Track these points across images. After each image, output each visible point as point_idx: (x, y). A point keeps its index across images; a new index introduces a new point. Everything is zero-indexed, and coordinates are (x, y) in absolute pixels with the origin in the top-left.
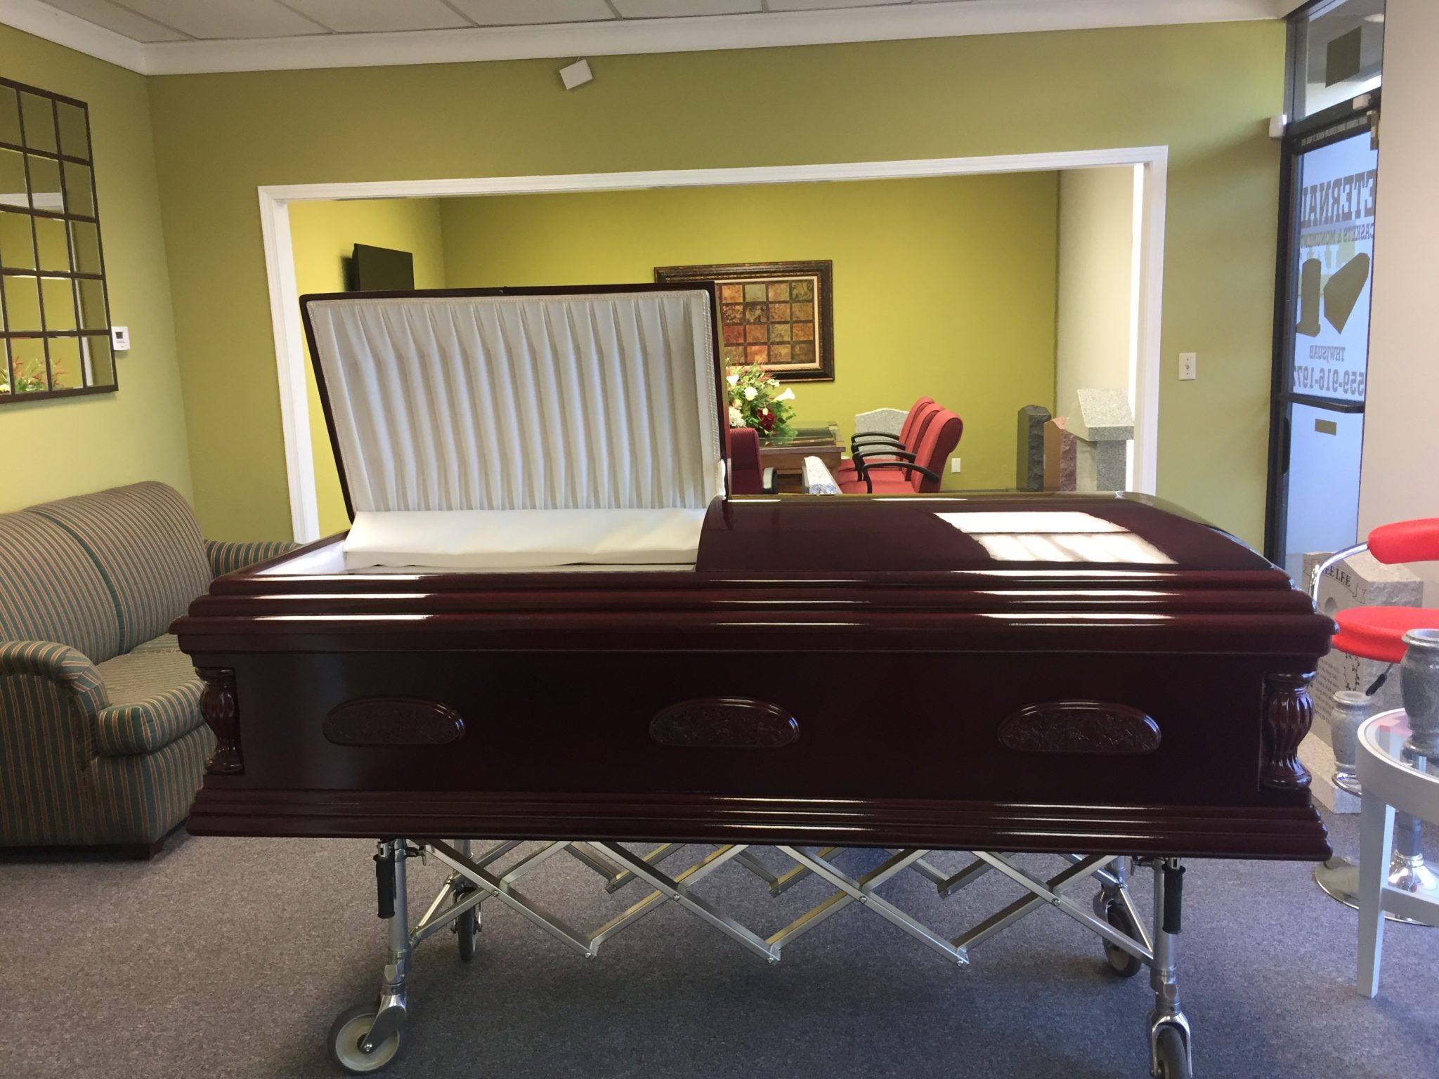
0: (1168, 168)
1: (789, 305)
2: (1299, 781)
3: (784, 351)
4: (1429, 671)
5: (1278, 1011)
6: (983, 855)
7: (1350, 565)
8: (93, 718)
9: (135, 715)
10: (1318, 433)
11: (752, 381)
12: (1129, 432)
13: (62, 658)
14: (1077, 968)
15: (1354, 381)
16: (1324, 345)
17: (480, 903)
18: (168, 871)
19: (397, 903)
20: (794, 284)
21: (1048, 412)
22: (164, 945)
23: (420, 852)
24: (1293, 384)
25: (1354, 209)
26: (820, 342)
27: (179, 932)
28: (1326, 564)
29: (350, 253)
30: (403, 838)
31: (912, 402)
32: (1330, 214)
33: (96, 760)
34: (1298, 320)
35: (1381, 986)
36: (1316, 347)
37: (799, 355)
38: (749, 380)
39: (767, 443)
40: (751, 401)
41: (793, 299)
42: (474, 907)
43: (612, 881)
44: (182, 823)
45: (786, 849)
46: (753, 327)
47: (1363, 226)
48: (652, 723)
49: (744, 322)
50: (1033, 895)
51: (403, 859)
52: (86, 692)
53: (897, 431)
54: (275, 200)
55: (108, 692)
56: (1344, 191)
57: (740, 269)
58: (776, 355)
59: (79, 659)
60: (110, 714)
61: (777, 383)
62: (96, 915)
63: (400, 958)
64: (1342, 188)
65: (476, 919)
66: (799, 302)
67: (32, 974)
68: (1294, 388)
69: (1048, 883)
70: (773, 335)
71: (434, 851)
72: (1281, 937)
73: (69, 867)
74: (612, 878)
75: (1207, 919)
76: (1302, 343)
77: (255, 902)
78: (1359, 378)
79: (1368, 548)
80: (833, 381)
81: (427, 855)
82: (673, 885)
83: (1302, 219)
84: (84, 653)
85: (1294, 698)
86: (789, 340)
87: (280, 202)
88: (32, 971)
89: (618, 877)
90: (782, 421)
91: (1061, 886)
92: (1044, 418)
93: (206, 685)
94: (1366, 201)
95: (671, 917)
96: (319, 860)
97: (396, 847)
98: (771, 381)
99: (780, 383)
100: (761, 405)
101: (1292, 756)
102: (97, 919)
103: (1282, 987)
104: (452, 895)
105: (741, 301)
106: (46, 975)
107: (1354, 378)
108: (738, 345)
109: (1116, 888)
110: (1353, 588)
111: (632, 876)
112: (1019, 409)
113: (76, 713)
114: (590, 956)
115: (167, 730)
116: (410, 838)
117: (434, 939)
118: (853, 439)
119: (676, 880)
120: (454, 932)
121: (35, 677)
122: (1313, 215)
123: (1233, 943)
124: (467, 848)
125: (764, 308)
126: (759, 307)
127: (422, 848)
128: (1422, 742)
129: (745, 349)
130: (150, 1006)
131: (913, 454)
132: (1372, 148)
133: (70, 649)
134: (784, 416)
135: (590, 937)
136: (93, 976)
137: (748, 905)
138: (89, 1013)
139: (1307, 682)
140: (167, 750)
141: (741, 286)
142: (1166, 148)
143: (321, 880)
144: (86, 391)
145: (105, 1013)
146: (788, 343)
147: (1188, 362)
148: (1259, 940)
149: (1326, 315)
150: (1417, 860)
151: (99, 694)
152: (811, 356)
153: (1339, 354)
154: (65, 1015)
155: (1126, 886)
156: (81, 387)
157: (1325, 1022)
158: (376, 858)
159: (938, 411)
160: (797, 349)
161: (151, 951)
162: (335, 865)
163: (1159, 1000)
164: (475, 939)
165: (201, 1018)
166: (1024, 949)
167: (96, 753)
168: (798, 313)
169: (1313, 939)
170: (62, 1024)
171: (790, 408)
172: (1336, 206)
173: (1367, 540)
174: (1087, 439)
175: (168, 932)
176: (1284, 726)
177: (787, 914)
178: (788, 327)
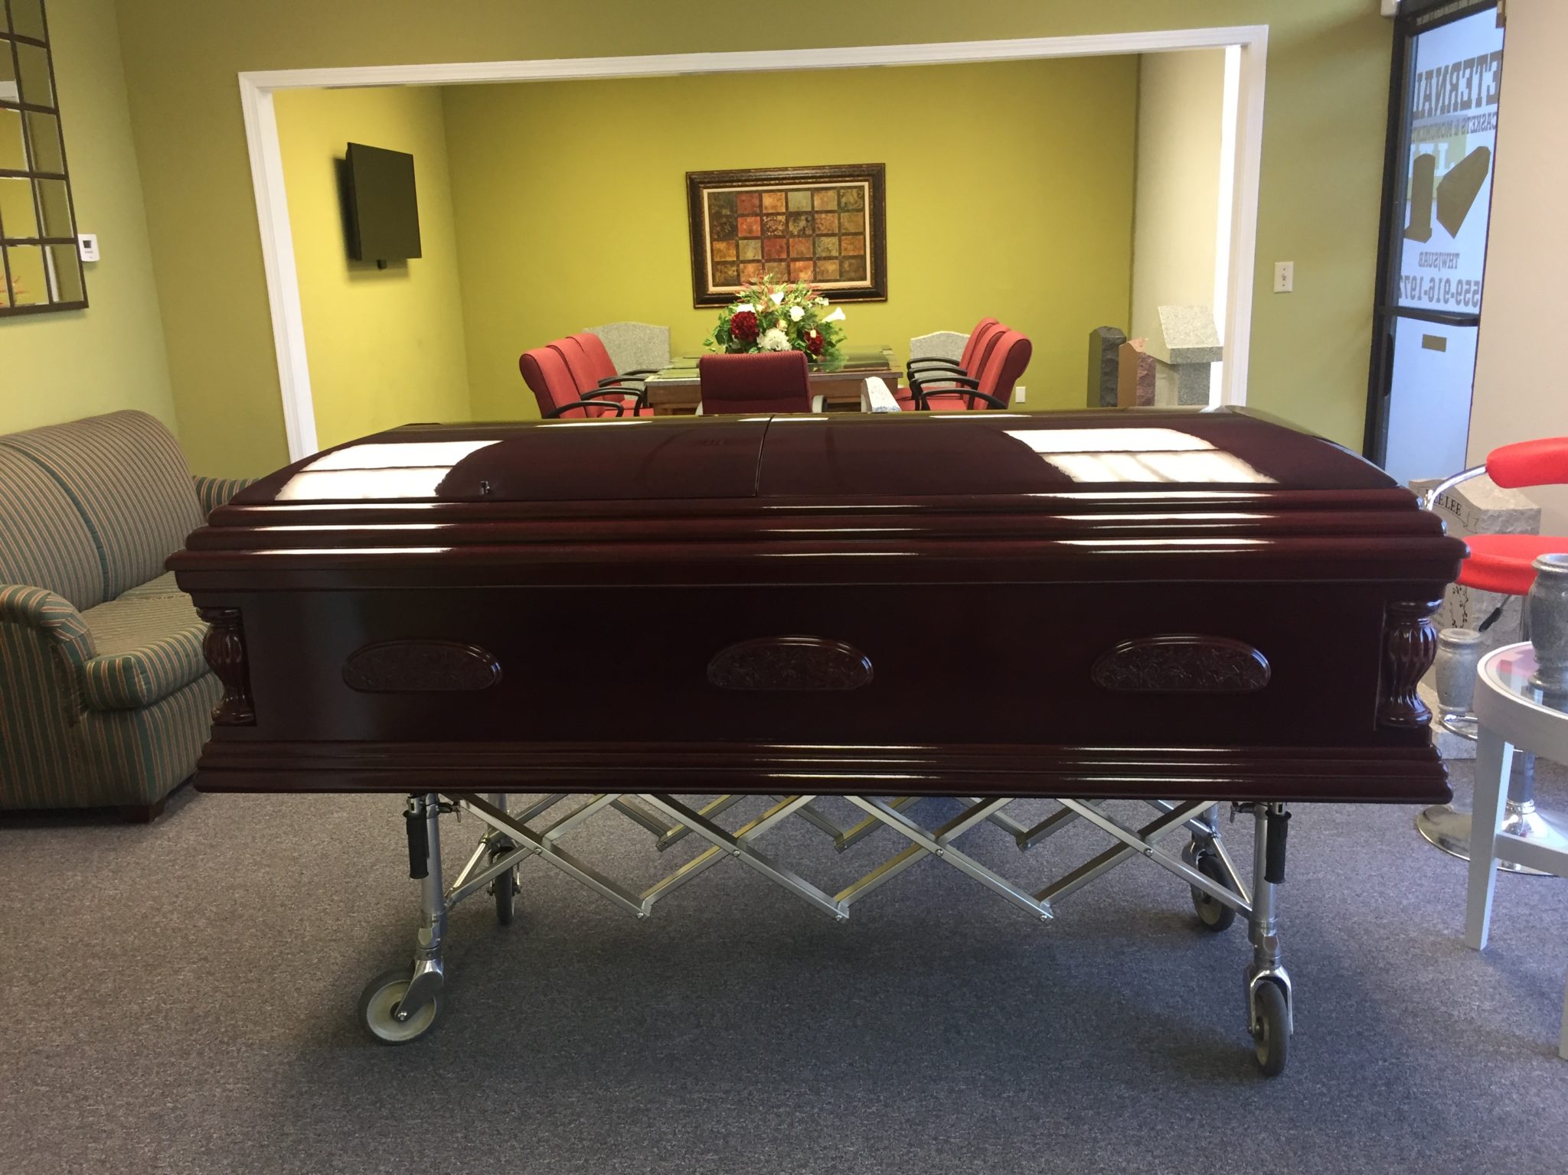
0: (1268, 48)
1: (836, 215)
2: (1419, 719)
3: (832, 267)
4: (1560, 598)
5: (1381, 965)
6: (1069, 803)
7: (1461, 491)
8: (80, 669)
9: (127, 666)
10: (1427, 350)
11: (798, 300)
12: (1216, 353)
13: (42, 603)
14: (1164, 923)
15: (1468, 291)
16: (1434, 251)
17: (518, 864)
18: (171, 835)
19: (430, 863)
20: (842, 191)
21: (1122, 334)
22: (172, 912)
23: (454, 808)
24: (1399, 296)
25: (1474, 96)
26: (871, 257)
27: (186, 899)
28: (1440, 489)
29: (343, 155)
30: (435, 792)
31: (974, 323)
32: (1447, 103)
33: (85, 715)
34: (1407, 224)
35: (1490, 938)
36: (1426, 253)
37: (848, 271)
38: (795, 299)
39: (815, 369)
40: (796, 322)
41: (842, 208)
42: (512, 868)
43: (663, 838)
44: (188, 781)
45: (855, 800)
46: (797, 239)
47: (1484, 115)
48: (709, 666)
49: (786, 234)
50: (1123, 845)
51: (435, 815)
52: (71, 640)
53: (957, 356)
54: (258, 88)
55: (95, 641)
56: (1463, 77)
57: (783, 174)
58: (822, 273)
59: (63, 605)
60: (98, 665)
61: (826, 302)
62: (94, 882)
63: (434, 921)
64: (1461, 73)
65: (514, 880)
66: (848, 211)
67: (26, 946)
68: (1400, 300)
69: (1139, 832)
70: (819, 250)
71: (469, 807)
72: (1382, 889)
73: (61, 832)
74: (662, 835)
75: (1302, 871)
76: (1411, 251)
77: (269, 866)
78: (1473, 288)
79: (1486, 471)
80: (886, 301)
81: (463, 813)
82: (733, 840)
83: (1415, 109)
84: (65, 597)
85: (1416, 628)
86: (837, 254)
87: (264, 90)
88: (26, 943)
89: (669, 833)
90: (832, 345)
91: (1155, 836)
92: (1118, 341)
93: (210, 628)
94: (1488, 87)
95: (726, 876)
96: (337, 821)
97: (427, 802)
98: (819, 300)
99: (830, 303)
100: (808, 327)
101: (1412, 692)
102: (95, 887)
103: (1384, 939)
104: (486, 857)
105: (784, 210)
106: (41, 946)
107: (1468, 287)
108: (781, 260)
109: (1210, 836)
110: (1464, 517)
111: (687, 831)
112: (1091, 331)
113: (61, 664)
114: (642, 917)
115: (163, 682)
116: (442, 792)
117: (471, 903)
118: (909, 365)
119: (736, 835)
120: (491, 895)
121: (13, 625)
122: (1427, 104)
123: (1331, 894)
124: (502, 802)
125: (810, 218)
126: (803, 218)
127: (457, 803)
128: (1549, 677)
129: (788, 266)
130: (159, 978)
131: (977, 381)
132: (1498, 26)
133: (49, 594)
134: (834, 338)
135: (641, 897)
136: (94, 946)
137: (808, 863)
138: (92, 986)
139: (1431, 611)
140: (164, 704)
141: (784, 194)
142: (1266, 27)
143: (341, 842)
144: (52, 308)
145: (110, 985)
146: (836, 258)
147: (1285, 272)
148: (1359, 891)
149: (1438, 218)
150: (1528, 807)
151: (85, 643)
152: (861, 273)
153: (1451, 261)
154: (65, 988)
155: (1219, 835)
156: (47, 302)
157: (1431, 976)
158: (406, 814)
159: (1004, 332)
160: (846, 265)
161: (157, 919)
162: (356, 826)
163: (1258, 953)
164: (515, 900)
165: (216, 989)
166: (1106, 903)
167: (85, 708)
168: (846, 224)
169: (1416, 891)
170: (63, 998)
171: (840, 330)
172: (1454, 94)
173: (1485, 462)
174: (1169, 362)
175: (175, 899)
176: (1405, 659)
177: (850, 872)
178: (835, 240)
